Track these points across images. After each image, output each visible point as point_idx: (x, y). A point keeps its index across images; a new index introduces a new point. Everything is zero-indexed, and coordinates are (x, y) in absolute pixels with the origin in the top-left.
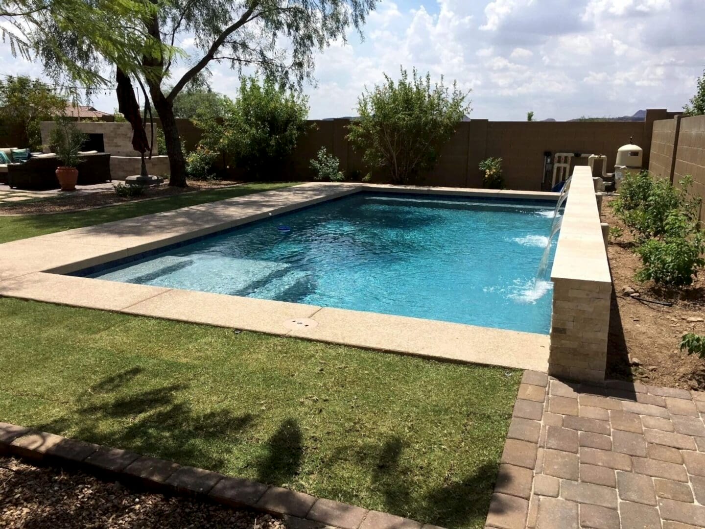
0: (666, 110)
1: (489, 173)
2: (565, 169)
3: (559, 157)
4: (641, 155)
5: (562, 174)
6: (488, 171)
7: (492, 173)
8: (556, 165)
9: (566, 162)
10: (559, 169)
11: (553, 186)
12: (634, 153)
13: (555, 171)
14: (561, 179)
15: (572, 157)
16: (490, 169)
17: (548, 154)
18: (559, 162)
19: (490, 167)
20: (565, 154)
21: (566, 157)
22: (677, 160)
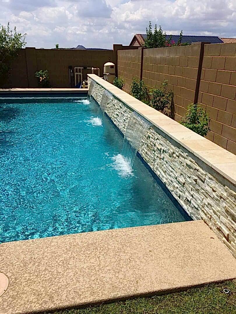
0: (122, 45)
1: (42, 79)
2: (80, 75)
3: (77, 69)
4: (114, 67)
5: (79, 78)
6: (41, 78)
7: (43, 79)
8: (76, 74)
9: (80, 72)
10: (77, 75)
11: (76, 85)
12: (112, 67)
13: (76, 76)
14: (79, 81)
15: (83, 69)
16: (42, 77)
17: (71, 68)
18: (77, 72)
19: (42, 75)
20: (79, 68)
21: (80, 69)
22: (143, 71)
